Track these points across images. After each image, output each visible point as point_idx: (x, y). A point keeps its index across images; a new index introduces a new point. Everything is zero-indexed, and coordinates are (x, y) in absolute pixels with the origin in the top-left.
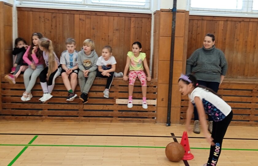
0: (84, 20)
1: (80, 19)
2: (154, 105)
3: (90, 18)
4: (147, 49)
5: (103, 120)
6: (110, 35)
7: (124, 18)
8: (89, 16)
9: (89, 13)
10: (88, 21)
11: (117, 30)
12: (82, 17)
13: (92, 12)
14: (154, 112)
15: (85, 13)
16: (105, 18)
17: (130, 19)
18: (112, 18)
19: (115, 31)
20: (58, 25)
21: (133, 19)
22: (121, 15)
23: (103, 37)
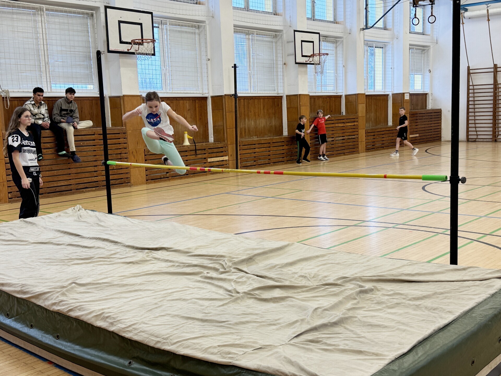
2: (226, 160)
4: (206, 123)
5: (202, 175)
7: (192, 101)
8: (172, 101)
9: (172, 99)
11: (189, 110)
14: (226, 165)
15: (170, 99)
16: (181, 102)
17: (196, 102)
18: (185, 101)
19: (187, 111)
21: (197, 101)
22: (190, 98)
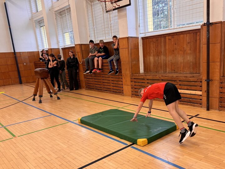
0: (170, 40)
1: (169, 39)
2: (200, 95)
3: (174, 38)
6: (184, 47)
10: (172, 40)
11: (189, 43)
12: (170, 37)
13: (175, 33)
14: (201, 100)
17: (197, 34)
18: (186, 35)
19: (187, 44)
20: (159, 45)
23: (181, 49)
